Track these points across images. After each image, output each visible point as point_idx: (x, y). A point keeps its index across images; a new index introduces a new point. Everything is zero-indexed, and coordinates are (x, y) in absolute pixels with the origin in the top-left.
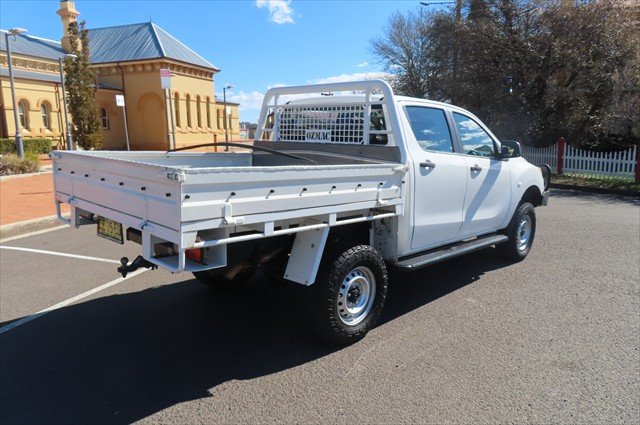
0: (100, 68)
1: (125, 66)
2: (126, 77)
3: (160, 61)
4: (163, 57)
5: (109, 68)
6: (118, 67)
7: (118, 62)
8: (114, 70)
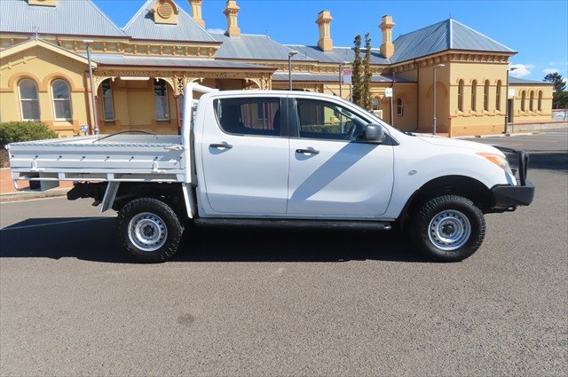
0: (403, 66)
1: (420, 62)
2: (421, 70)
3: (447, 52)
4: (449, 49)
5: (408, 65)
6: (414, 63)
7: (414, 59)
8: (413, 66)
